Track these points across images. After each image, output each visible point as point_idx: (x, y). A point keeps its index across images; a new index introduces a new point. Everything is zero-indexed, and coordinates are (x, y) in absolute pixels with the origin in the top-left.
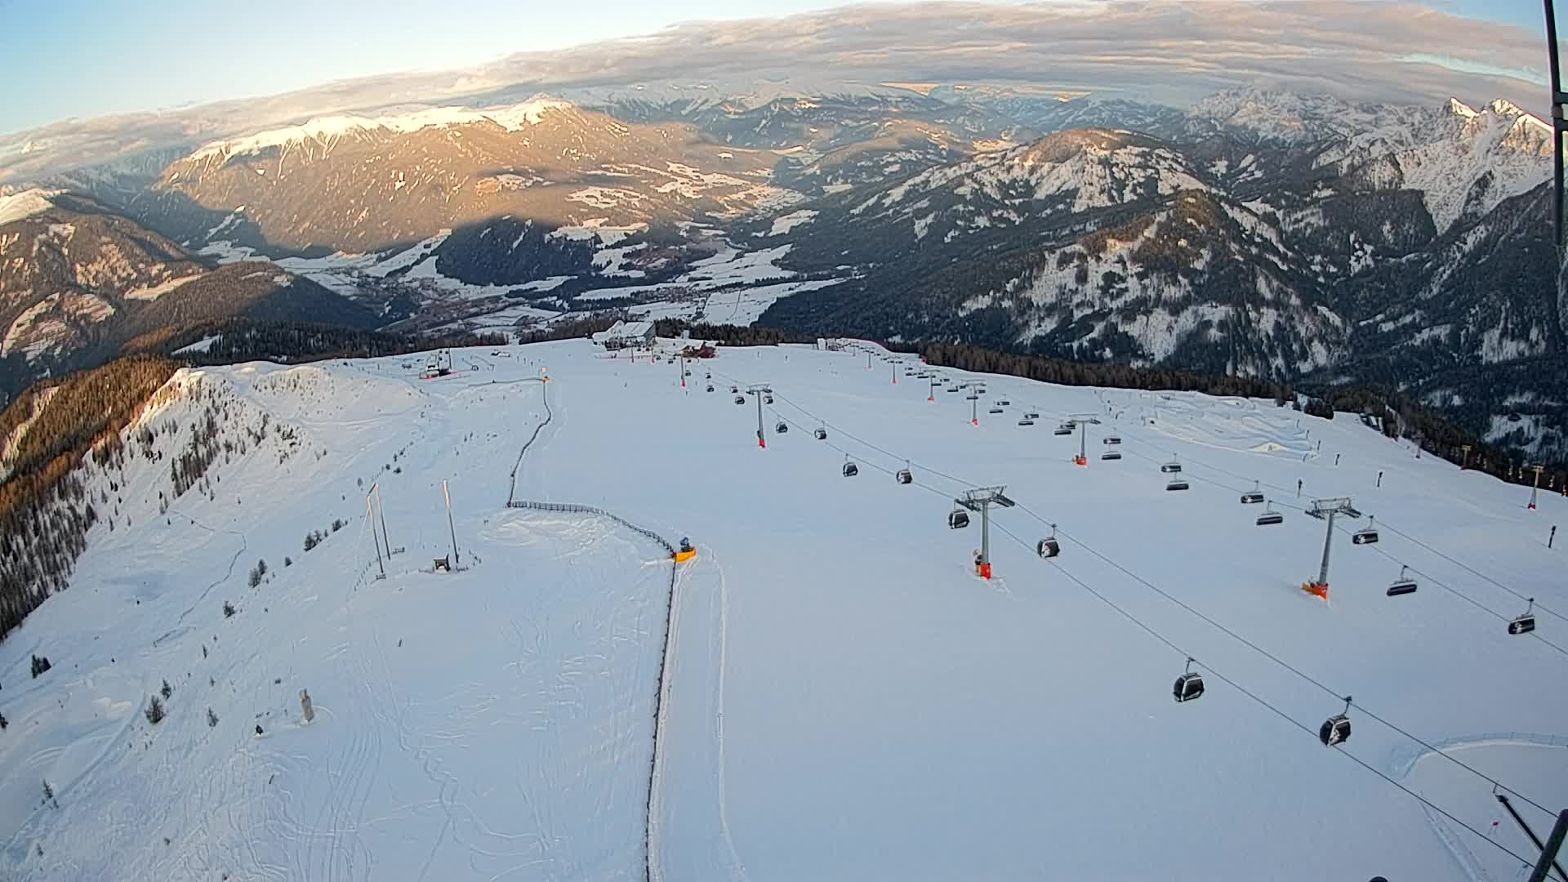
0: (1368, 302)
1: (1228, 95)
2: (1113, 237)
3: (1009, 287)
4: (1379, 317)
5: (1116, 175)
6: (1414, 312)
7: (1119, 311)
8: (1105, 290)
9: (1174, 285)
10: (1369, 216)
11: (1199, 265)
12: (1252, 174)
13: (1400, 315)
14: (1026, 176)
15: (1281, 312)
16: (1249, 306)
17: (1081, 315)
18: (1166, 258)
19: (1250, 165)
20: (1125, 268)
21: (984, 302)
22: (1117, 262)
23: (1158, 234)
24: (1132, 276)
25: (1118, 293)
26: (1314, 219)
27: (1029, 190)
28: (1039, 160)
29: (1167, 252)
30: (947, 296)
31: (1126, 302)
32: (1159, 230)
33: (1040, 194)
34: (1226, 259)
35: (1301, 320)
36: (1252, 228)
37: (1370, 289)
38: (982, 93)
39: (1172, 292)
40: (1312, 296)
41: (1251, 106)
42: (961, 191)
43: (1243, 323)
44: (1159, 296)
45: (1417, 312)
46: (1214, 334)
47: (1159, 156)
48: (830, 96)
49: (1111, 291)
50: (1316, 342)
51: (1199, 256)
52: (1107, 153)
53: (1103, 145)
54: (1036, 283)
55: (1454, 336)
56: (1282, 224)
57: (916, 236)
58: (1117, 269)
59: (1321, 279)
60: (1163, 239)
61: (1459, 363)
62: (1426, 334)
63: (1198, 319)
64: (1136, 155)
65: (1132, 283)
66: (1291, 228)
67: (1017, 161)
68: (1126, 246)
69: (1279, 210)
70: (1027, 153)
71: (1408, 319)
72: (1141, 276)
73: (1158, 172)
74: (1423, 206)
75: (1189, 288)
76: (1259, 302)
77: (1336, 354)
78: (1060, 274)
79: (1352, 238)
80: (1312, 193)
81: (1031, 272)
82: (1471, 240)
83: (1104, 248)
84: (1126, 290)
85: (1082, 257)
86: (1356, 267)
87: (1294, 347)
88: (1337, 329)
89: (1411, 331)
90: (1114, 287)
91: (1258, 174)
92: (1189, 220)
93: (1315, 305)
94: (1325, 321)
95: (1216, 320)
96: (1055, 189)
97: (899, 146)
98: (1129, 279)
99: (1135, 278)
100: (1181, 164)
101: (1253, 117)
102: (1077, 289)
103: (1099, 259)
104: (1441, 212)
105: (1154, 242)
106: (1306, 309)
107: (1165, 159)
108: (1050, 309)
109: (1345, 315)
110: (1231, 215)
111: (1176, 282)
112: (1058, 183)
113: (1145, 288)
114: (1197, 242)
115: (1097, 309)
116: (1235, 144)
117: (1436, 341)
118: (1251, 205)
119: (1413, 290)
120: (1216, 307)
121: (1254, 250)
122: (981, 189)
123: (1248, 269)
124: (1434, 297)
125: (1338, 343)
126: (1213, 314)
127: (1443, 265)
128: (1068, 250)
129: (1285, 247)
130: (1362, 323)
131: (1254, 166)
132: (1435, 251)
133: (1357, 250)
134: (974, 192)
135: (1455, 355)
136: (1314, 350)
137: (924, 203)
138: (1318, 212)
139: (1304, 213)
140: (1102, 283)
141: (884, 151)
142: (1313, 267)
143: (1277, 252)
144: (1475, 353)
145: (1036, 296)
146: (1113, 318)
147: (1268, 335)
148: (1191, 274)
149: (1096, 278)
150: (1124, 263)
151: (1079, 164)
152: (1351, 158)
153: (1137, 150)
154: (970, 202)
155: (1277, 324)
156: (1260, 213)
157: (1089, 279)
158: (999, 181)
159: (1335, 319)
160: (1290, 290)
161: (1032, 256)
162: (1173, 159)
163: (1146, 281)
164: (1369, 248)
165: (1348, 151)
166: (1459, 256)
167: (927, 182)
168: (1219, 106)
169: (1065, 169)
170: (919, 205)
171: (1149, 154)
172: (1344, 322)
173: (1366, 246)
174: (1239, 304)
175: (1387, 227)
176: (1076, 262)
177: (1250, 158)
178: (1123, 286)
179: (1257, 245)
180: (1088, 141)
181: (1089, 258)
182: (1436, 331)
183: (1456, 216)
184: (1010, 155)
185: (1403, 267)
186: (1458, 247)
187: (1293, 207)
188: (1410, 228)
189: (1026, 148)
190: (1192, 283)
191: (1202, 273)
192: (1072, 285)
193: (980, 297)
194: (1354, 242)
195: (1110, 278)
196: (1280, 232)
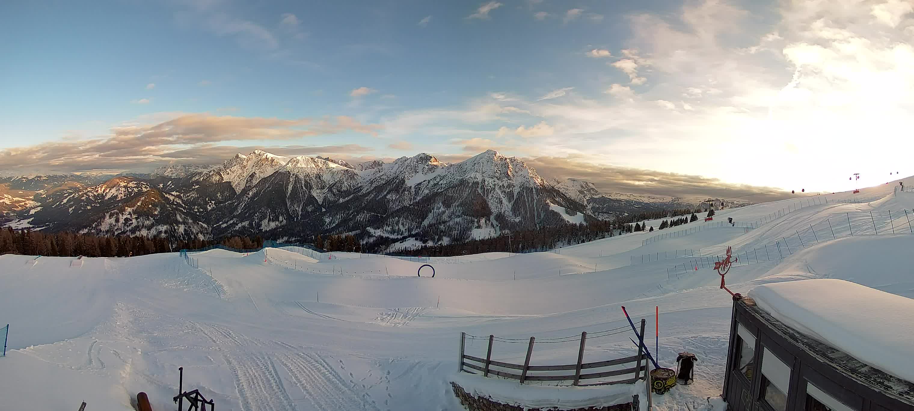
0: (216, 219)
1: (162, 168)
2: (127, 207)
3: (94, 225)
4: (220, 223)
5: (129, 190)
6: (233, 219)
7: (130, 231)
8: (125, 224)
9: (148, 220)
10: (213, 192)
11: (156, 213)
12: (171, 186)
13: (228, 221)
14: (102, 193)
15: (186, 225)
16: (174, 225)
17: (117, 233)
18: (145, 211)
19: (170, 184)
20: (131, 216)
21: (86, 231)
22: (128, 215)
23: (142, 204)
24: (134, 219)
25: (129, 225)
26: (194, 195)
27: (103, 196)
28: (106, 188)
29: (145, 210)
30: (74, 230)
31: (132, 227)
32: (142, 202)
33: (106, 198)
34: (165, 210)
35: (193, 227)
36: (173, 200)
37: (216, 214)
38: (93, 175)
39: (147, 223)
40: (196, 219)
41: (169, 170)
42: (83, 198)
43: (173, 230)
44: (143, 225)
45: (234, 219)
46: (163, 235)
47: (142, 184)
48: (51, 175)
49: (127, 224)
50: (199, 234)
51: (156, 210)
52: (126, 184)
53: (125, 182)
54: (102, 224)
55: (251, 224)
56: (183, 198)
57: (70, 213)
58: (129, 216)
59: (198, 214)
60: (144, 205)
61: (254, 232)
62: (240, 225)
63: (157, 231)
64: (135, 184)
65: (134, 221)
66: (186, 199)
67: (100, 188)
68: (131, 209)
69: (181, 194)
70: (103, 186)
71: (231, 222)
72: (137, 218)
73: (142, 189)
74: (231, 186)
75: (153, 221)
76: (178, 223)
77: (207, 237)
78: (110, 220)
79: (207, 199)
80: (192, 187)
81: (101, 220)
82: (250, 194)
83: (124, 210)
84: (132, 223)
85: (117, 214)
86: (209, 208)
87: (192, 237)
88: (206, 228)
89: (234, 225)
90: (128, 223)
91: (173, 187)
92: (152, 198)
93: (197, 221)
94: (202, 227)
95: (163, 230)
96: (111, 196)
97: (68, 189)
98: (133, 220)
99: (135, 219)
100: (149, 186)
101: (170, 173)
102: (116, 224)
103: (122, 214)
104: (237, 187)
105: (141, 207)
106: (195, 223)
107: (144, 185)
108: (107, 232)
109: (208, 224)
110: (166, 196)
111: (148, 219)
112: (112, 194)
113: (138, 222)
114: (155, 205)
115: (122, 231)
116: (164, 179)
117: (244, 227)
118: (173, 193)
119: (231, 212)
120: (163, 226)
121: (174, 206)
122: (89, 197)
123: (173, 212)
124: (239, 213)
125: (207, 233)
126: (162, 228)
127: (241, 202)
128: (112, 212)
129: (184, 205)
130: (215, 226)
131: (171, 184)
132: (238, 199)
133: (209, 203)
134: (86, 198)
135: (252, 230)
136: (199, 237)
137: (72, 203)
138: (195, 193)
139: (190, 193)
140: (124, 222)
141: (64, 190)
142: (195, 210)
143: (182, 206)
144: (260, 228)
145: (103, 228)
146: (128, 233)
147: (182, 234)
148: (153, 216)
149: (122, 221)
150: (131, 215)
151: (118, 188)
152: (203, 177)
153: (135, 183)
154: (85, 202)
155: (185, 229)
156: (175, 195)
157: (120, 221)
158: (94, 195)
159: (205, 225)
160: (188, 218)
161: (101, 214)
162: (146, 185)
163: (139, 220)
164: (213, 202)
165: (202, 176)
166: (247, 199)
167: (74, 196)
168: (160, 172)
169: (113, 191)
170: (71, 203)
171: (139, 183)
172: (208, 226)
173: (212, 202)
174: (171, 224)
175: (219, 195)
176: (115, 216)
177: (170, 182)
178: (131, 222)
179: (175, 205)
180: (121, 181)
181: (120, 214)
182: (243, 224)
183: (243, 188)
184: (98, 187)
185: (227, 206)
186: (246, 196)
187: (185, 193)
188: (227, 194)
189: (102, 184)
190: (154, 219)
191: (157, 215)
192: (114, 223)
193: (85, 229)
194: (208, 200)
195: (126, 220)
196: (183, 201)
